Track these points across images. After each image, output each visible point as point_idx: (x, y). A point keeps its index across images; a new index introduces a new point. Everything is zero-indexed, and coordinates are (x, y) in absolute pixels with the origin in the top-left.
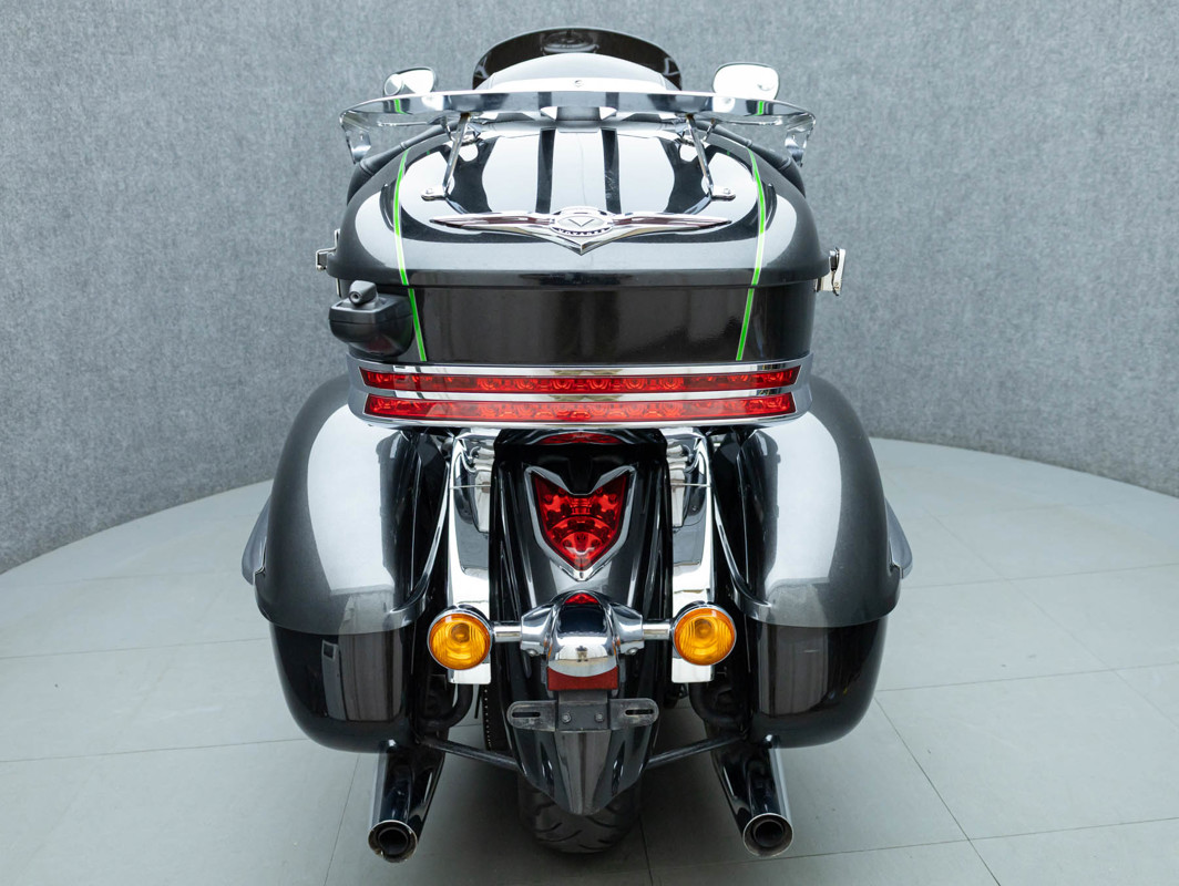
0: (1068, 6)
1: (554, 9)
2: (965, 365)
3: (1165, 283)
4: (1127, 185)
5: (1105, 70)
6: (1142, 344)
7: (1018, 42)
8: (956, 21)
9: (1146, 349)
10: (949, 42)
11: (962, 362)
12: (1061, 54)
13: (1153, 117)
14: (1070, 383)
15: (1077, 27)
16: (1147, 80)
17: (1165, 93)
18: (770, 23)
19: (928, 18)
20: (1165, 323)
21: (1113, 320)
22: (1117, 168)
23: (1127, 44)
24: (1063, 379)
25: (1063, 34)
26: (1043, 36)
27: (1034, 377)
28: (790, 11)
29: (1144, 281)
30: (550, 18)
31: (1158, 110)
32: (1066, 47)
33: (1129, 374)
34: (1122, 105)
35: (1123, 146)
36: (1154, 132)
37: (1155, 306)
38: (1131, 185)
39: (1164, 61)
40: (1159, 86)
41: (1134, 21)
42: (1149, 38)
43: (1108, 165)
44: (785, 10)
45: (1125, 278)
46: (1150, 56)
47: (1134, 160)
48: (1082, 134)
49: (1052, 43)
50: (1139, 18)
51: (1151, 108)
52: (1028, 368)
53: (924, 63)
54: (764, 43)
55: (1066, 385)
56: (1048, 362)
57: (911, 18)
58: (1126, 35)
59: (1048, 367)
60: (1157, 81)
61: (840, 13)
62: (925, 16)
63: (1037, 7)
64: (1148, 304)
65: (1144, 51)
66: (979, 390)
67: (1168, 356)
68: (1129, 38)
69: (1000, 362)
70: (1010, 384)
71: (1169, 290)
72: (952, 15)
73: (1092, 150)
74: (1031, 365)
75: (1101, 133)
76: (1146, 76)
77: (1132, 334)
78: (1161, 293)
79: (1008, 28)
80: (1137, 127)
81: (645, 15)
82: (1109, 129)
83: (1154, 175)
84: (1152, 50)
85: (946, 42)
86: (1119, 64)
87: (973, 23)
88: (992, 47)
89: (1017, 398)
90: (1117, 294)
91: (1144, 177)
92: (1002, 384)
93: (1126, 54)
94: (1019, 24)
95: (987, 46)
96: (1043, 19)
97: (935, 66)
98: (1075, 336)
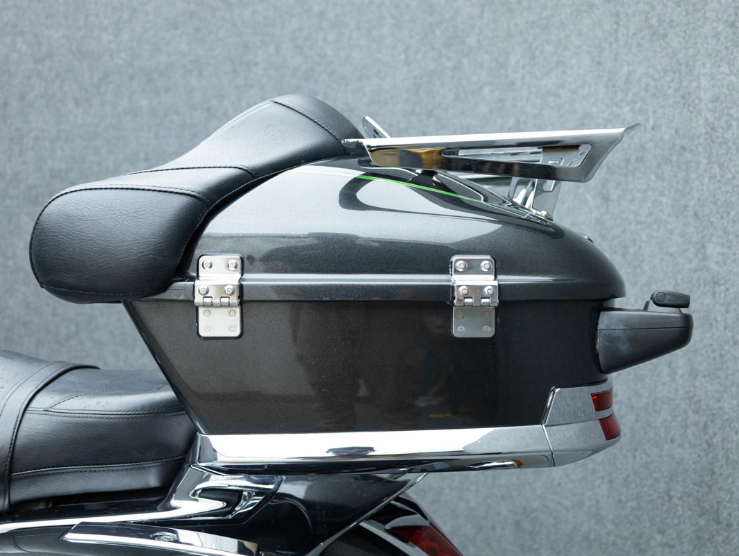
0: (562, 35)
1: (19, 45)
2: (477, 492)
3: (691, 414)
4: (639, 271)
5: (606, 115)
6: (671, 498)
7: (512, 83)
8: (448, 59)
9: (676, 505)
10: (442, 85)
11: (473, 488)
12: (558, 96)
13: (663, 179)
14: (592, 537)
15: (574, 61)
16: (653, 128)
17: (674, 145)
18: (256, 64)
19: (419, 57)
20: (695, 471)
21: (634, 457)
22: (626, 247)
23: (628, 81)
24: (584, 529)
25: (560, 69)
26: (538, 74)
27: (552, 521)
28: (277, 50)
29: (666, 407)
30: (15, 55)
31: (667, 168)
32: (563, 88)
33: (659, 538)
34: (628, 161)
35: (631, 217)
36: (664, 200)
37: (681, 445)
38: (643, 271)
39: (671, 101)
40: (666, 137)
41: (634, 50)
42: (651, 71)
43: (617, 242)
44: (272, 50)
45: (645, 401)
46: (654, 95)
47: (644, 238)
48: (586, 201)
49: (549, 83)
50: (639, 45)
51: (659, 166)
52: (545, 506)
53: (417, 109)
54: (251, 87)
55: (587, 538)
56: (567, 503)
57: (402, 57)
58: (626, 69)
59: (567, 509)
60: (664, 129)
61: (329, 52)
62: (416, 53)
63: (531, 39)
64: (672, 441)
65: (647, 90)
66: (493, 528)
67: (702, 522)
68: (629, 73)
69: (514, 493)
70: (526, 525)
71: (696, 425)
72: (444, 51)
73: (598, 221)
74: (548, 503)
75: (606, 199)
76: (651, 122)
77: (657, 480)
78: (686, 427)
79: (502, 66)
80: (645, 191)
81: (123, 55)
82: (614, 194)
83: (667, 258)
84: (656, 87)
85: (438, 83)
86: (620, 108)
87: (465, 61)
88: (486, 90)
89: (536, 546)
90: (637, 421)
91: (657, 262)
92: (518, 524)
93: (627, 95)
94: (513, 60)
95: (481, 88)
96: (537, 53)
97: (429, 114)
98: (594, 471)
